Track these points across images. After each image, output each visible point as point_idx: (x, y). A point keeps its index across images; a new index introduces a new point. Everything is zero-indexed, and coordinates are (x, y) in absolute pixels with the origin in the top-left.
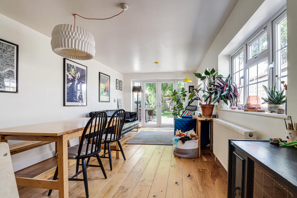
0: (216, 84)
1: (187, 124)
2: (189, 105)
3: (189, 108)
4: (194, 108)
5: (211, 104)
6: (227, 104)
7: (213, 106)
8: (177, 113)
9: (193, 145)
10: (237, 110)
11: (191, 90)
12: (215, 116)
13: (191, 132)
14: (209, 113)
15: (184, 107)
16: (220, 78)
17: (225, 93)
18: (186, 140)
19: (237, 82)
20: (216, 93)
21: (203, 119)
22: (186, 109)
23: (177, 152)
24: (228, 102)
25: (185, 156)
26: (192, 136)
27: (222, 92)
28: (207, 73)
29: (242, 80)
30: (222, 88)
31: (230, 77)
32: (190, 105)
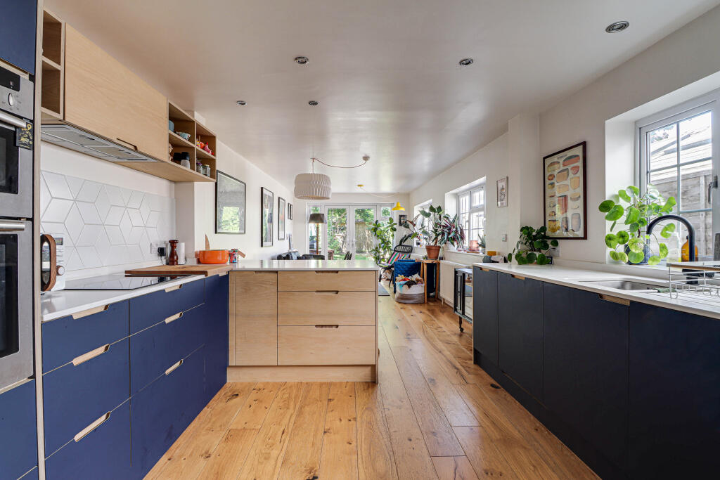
0: (443, 224)
1: (409, 268)
2: (400, 244)
3: (399, 249)
4: (409, 249)
5: (437, 245)
6: (454, 245)
7: (439, 247)
8: (382, 257)
9: (418, 290)
10: (463, 252)
11: (402, 221)
12: (442, 259)
13: (416, 277)
14: (435, 255)
15: (392, 246)
16: (447, 217)
17: (452, 235)
18: (413, 284)
19: (464, 224)
20: (443, 234)
21: (430, 261)
22: (395, 250)
23: (402, 299)
24: (455, 243)
25: (411, 301)
26: (418, 280)
27: (449, 234)
28: (432, 209)
29: (467, 224)
30: (450, 229)
31: (457, 217)
32: (403, 244)
